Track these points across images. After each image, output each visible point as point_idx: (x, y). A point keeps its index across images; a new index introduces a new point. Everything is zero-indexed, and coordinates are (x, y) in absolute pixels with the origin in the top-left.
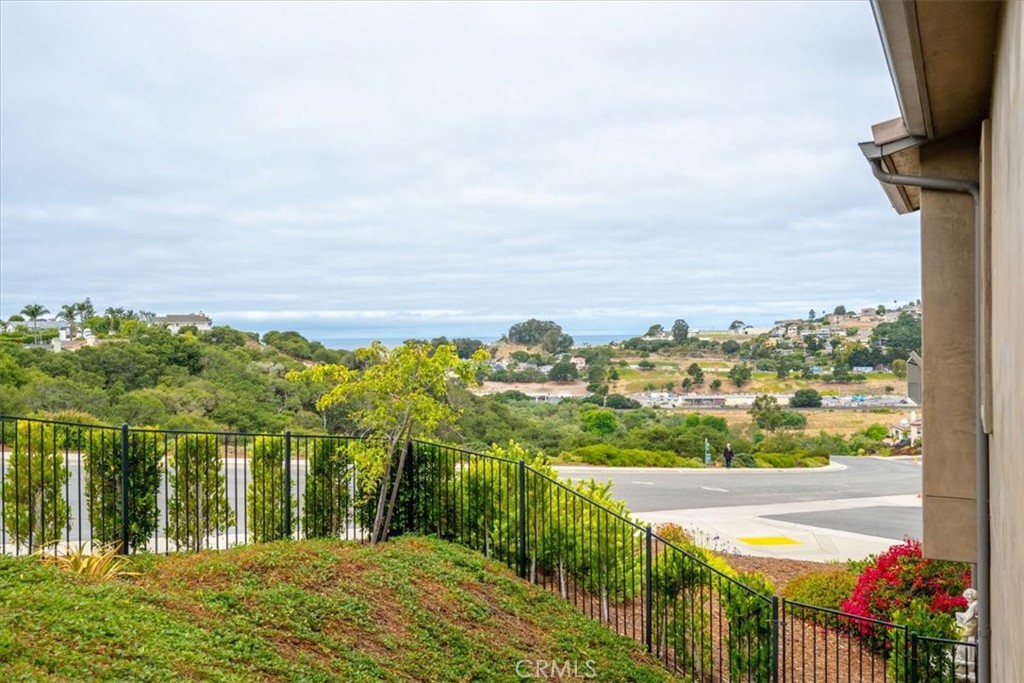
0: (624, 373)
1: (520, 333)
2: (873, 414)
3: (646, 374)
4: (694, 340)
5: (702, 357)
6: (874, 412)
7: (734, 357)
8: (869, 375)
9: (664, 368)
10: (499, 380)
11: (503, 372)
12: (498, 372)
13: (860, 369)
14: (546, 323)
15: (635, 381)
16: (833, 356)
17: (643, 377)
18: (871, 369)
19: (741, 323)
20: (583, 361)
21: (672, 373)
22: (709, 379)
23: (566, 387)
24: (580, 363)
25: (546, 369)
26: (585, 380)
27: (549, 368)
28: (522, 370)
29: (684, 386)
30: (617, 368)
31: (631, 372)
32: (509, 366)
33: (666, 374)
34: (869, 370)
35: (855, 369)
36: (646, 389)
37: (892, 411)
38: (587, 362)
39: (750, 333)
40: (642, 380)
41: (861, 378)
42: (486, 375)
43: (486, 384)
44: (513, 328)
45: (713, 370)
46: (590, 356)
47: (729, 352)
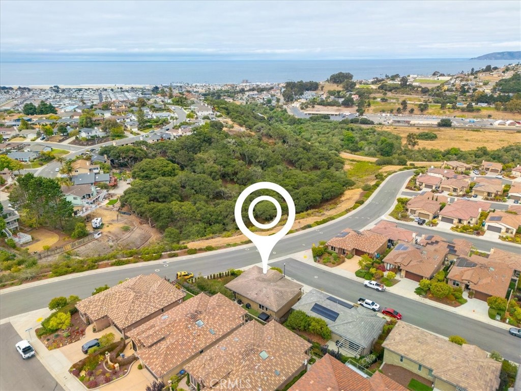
0: (374, 103)
1: (334, 78)
2: (472, 132)
3: (383, 103)
4: (410, 85)
5: (411, 95)
6: (474, 131)
7: (425, 95)
8: (484, 108)
9: (392, 101)
10: (321, 105)
11: (323, 101)
12: (321, 101)
13: (481, 104)
14: (347, 74)
15: (377, 107)
16: (472, 96)
17: (382, 105)
18: (487, 104)
19: (438, 72)
20: (358, 96)
21: (395, 103)
22: (409, 107)
23: (348, 109)
24: (355, 97)
25: (341, 100)
26: (357, 106)
27: (343, 99)
28: (331, 100)
29: (397, 111)
30: (371, 100)
31: (377, 102)
32: (326, 98)
33: (392, 104)
34: (485, 105)
35: (479, 104)
36: (381, 112)
37: (481, 130)
38: (359, 96)
39: (440, 79)
40: (381, 107)
41: (478, 110)
42: (316, 102)
43: (316, 106)
44: (332, 76)
45: (413, 102)
46: (361, 94)
47: (424, 93)
